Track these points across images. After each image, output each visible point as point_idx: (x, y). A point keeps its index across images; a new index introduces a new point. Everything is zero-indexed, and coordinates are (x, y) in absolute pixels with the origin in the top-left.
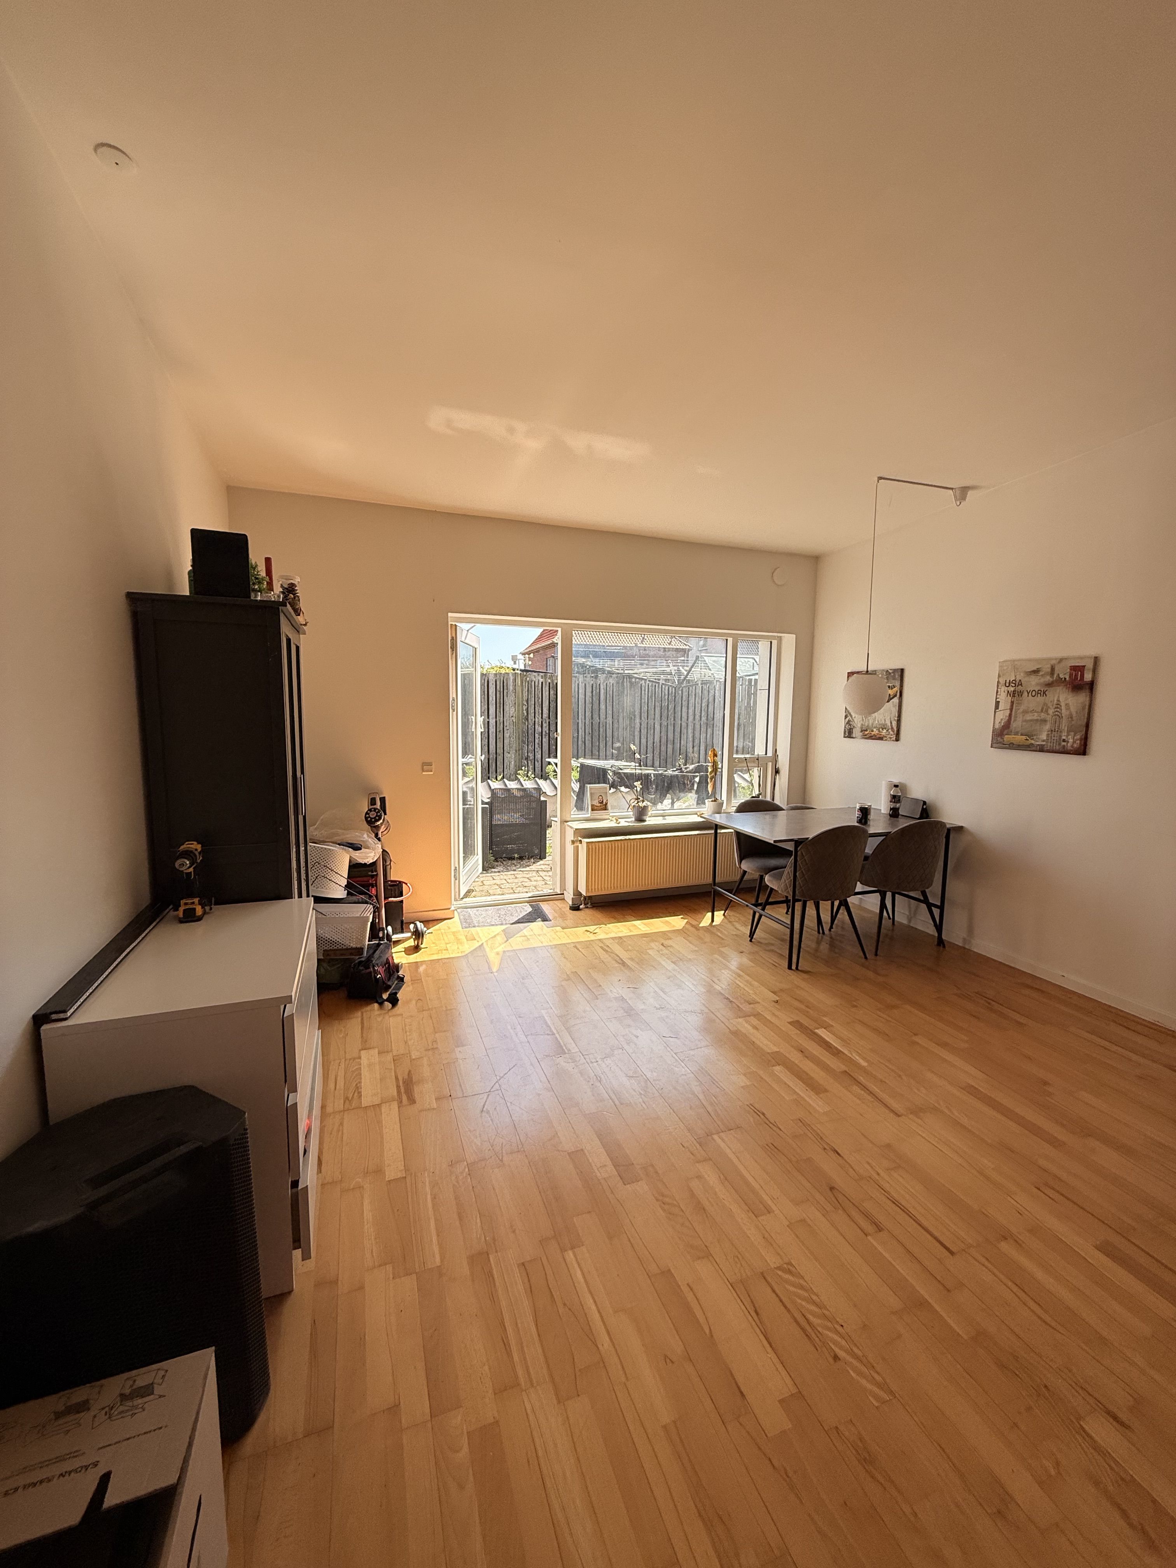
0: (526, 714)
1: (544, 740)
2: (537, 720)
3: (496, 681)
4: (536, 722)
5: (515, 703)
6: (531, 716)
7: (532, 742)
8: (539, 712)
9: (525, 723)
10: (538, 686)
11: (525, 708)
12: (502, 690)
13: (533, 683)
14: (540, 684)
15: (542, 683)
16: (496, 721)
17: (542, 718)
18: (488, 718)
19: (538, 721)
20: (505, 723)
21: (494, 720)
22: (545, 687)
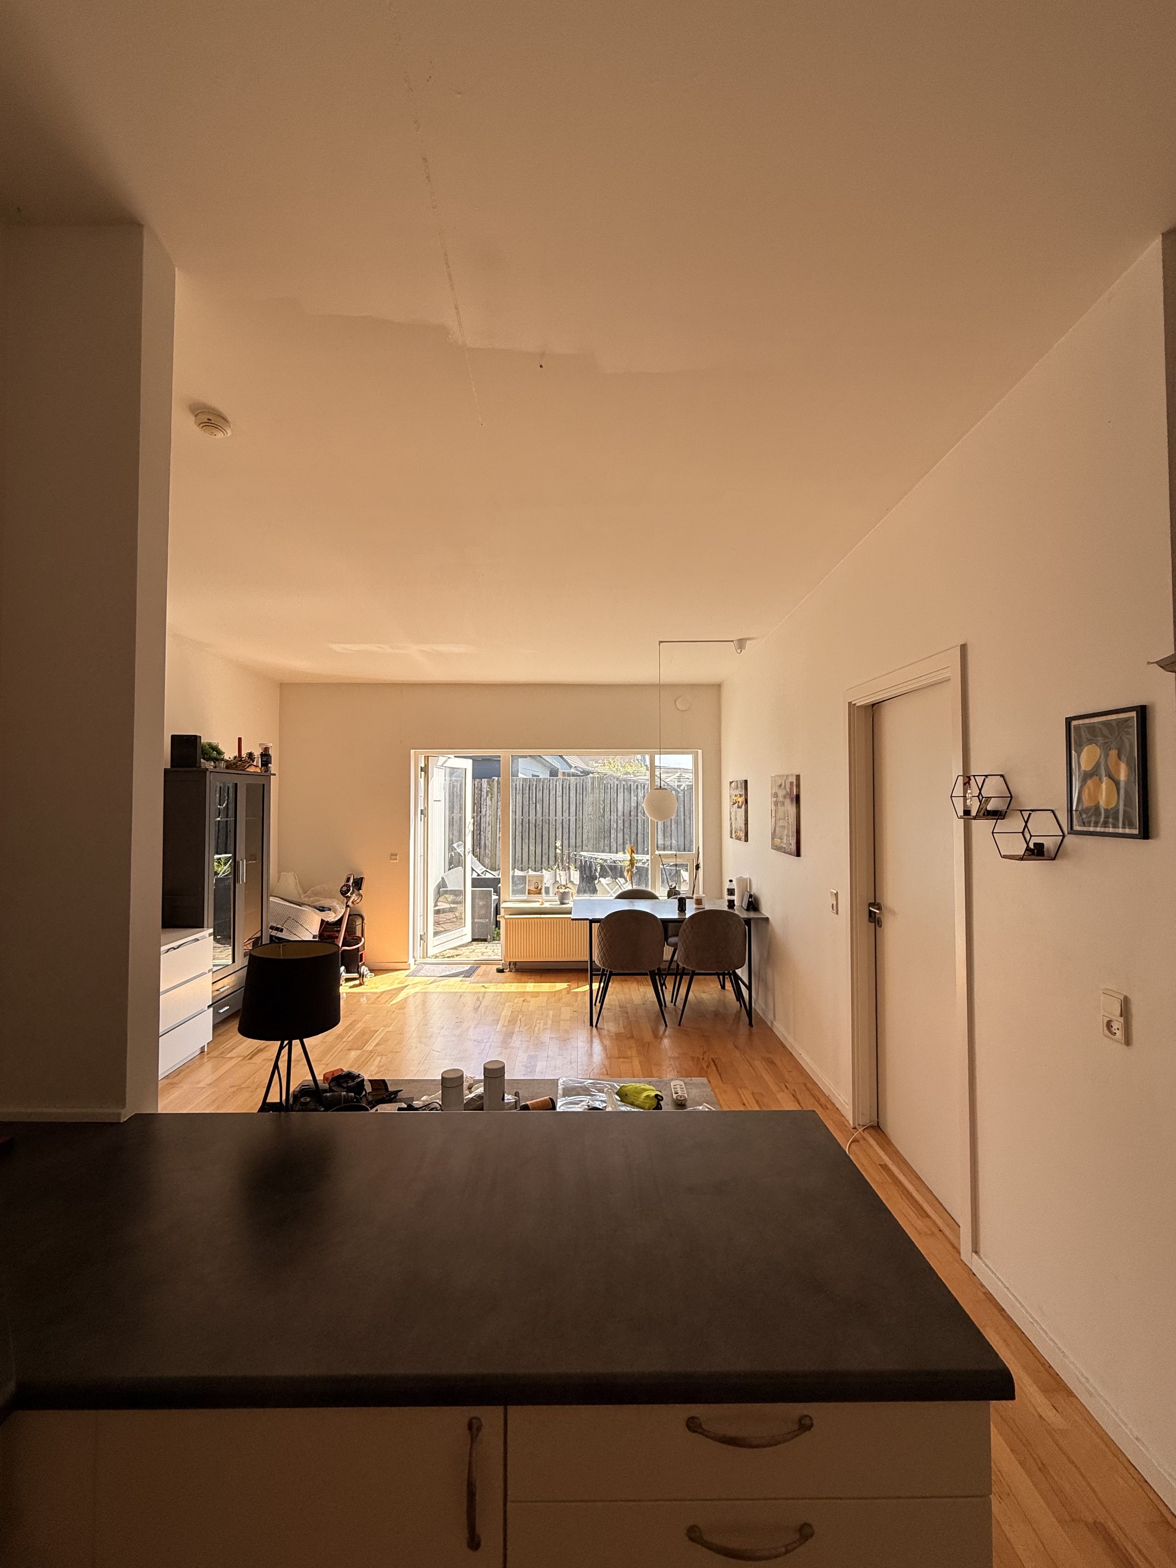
0: (602, 812)
1: (619, 835)
2: (612, 817)
3: (576, 784)
4: (612, 820)
5: (593, 803)
6: (607, 814)
7: (608, 837)
8: (614, 810)
9: (602, 821)
10: (613, 788)
11: (602, 807)
12: (581, 792)
13: (609, 786)
14: (616, 785)
15: (617, 785)
16: (576, 819)
17: (617, 815)
18: (569, 816)
19: (614, 819)
20: (584, 820)
21: (574, 818)
22: (620, 788)
